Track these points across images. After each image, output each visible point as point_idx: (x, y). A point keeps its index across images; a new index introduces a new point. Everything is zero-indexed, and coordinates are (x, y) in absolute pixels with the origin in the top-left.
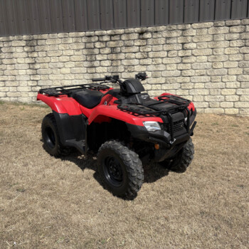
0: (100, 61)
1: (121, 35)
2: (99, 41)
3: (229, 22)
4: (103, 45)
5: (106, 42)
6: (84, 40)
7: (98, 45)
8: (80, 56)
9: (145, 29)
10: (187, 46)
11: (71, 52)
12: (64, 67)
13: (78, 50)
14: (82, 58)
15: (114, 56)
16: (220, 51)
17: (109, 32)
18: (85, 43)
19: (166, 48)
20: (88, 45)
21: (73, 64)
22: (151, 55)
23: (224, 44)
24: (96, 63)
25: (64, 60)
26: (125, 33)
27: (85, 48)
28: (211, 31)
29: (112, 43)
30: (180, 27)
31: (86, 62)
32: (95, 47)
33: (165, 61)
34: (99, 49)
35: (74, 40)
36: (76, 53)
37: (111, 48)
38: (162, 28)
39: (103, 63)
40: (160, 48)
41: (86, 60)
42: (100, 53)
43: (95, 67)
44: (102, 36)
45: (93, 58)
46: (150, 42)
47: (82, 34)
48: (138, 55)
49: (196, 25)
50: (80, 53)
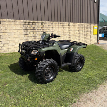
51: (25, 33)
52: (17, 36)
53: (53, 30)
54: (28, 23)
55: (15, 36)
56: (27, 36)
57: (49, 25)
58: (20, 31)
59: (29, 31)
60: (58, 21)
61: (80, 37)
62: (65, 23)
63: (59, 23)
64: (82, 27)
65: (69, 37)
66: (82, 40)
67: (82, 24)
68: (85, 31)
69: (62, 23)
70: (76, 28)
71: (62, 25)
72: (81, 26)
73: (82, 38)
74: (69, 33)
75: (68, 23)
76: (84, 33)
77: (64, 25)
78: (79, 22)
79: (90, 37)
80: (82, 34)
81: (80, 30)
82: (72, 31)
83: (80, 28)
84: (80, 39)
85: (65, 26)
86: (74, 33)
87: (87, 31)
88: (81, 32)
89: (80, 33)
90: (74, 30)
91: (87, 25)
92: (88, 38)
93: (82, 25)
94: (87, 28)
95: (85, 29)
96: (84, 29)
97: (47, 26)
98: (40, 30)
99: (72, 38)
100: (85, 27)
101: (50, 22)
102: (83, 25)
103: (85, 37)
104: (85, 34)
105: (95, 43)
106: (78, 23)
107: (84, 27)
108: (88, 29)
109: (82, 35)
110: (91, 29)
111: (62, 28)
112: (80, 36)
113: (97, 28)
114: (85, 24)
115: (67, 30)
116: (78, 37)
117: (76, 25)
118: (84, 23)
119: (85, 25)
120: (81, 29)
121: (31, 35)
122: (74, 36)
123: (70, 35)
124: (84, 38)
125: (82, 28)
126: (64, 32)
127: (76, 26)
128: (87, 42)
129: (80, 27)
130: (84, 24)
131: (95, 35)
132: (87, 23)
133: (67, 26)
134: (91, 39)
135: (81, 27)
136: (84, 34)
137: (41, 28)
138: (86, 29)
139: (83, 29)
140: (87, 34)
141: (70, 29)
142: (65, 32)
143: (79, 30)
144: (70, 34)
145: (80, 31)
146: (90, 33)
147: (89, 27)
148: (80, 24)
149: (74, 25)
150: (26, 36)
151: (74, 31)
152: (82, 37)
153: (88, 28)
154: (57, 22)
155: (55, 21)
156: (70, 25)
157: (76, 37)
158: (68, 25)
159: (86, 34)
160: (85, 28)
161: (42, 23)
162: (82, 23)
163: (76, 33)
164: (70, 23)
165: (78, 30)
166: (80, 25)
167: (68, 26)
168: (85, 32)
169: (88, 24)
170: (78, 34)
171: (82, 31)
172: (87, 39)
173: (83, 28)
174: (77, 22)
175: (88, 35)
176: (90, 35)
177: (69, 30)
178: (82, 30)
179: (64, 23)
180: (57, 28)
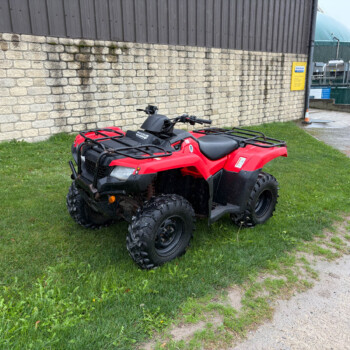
0: (68, 78)
1: (91, 47)
2: (65, 52)
3: (178, 47)
4: (71, 58)
5: (75, 54)
6: (45, 48)
7: (64, 57)
8: (41, 70)
9: (115, 43)
10: (152, 66)
11: (28, 65)
12: (17, 85)
13: (38, 62)
14: (44, 73)
15: (85, 73)
16: (174, 73)
17: (77, 41)
18: (47, 53)
19: (135, 66)
20: (51, 56)
21: (30, 82)
22: (123, 73)
23: (176, 67)
24: (63, 81)
25: (16, 76)
26: (95, 46)
27: (48, 60)
28: (167, 53)
29: (81, 55)
30: (145, 46)
31: (50, 80)
32: (60, 60)
33: (135, 80)
34: (67, 62)
35: (31, 47)
36: (34, 66)
37: (81, 62)
38: (130, 45)
39: (72, 81)
40: (130, 66)
41: (50, 77)
42: (67, 68)
43: (62, 86)
44: (69, 45)
45: (60, 74)
46: (121, 58)
47: (41, 39)
48: (110, 73)
49: (157, 46)
50: (40, 66)
51: (51, 82)
52: (23, 91)
53: (153, 73)
54: (62, 48)
55: (16, 91)
56: (60, 90)
57: (136, 56)
58: (36, 73)
59: (66, 74)
60: (168, 43)
61: (246, 98)
62: (194, 49)
63: (173, 47)
64: (252, 63)
65: (208, 96)
66: (250, 107)
67: (252, 53)
68: (264, 78)
69: (183, 48)
70: (232, 67)
71: (183, 54)
72: (249, 60)
73: (250, 103)
74: (206, 84)
75: (203, 50)
76: (257, 83)
77: (190, 55)
78: (242, 48)
79: (278, 100)
80: (251, 88)
81: (246, 73)
82: (216, 78)
83: (246, 67)
84: (244, 103)
85: (193, 61)
86: (224, 84)
87: (269, 78)
88: (249, 80)
89: (245, 84)
90: (224, 73)
91: (270, 59)
92: (273, 100)
93: (253, 58)
94: (270, 68)
95: (263, 73)
96: (258, 73)
97: (131, 59)
98: (105, 73)
99: (215, 101)
100: (261, 65)
101: (140, 45)
102: (258, 58)
103: (263, 96)
104: (263, 87)
105: (295, 118)
106: (241, 52)
107: (258, 63)
108: (274, 73)
109: (251, 93)
110: (282, 70)
111: (184, 67)
112: (245, 94)
113: (305, 70)
114: (265, 53)
115: (201, 73)
116: (237, 99)
117: (232, 56)
118: (260, 50)
119: (264, 58)
120: (249, 70)
121: (75, 89)
122: (224, 95)
123: (211, 90)
124: (257, 102)
125: (252, 68)
126: (188, 81)
127: (232, 62)
128: (268, 114)
129: (246, 63)
130: (260, 53)
131: (297, 93)
132: (272, 51)
133: (201, 61)
134: (283, 104)
135: (249, 65)
136: (257, 87)
137: (107, 66)
138: (267, 70)
139: (255, 70)
140: (269, 87)
141: (210, 70)
142: (192, 79)
143: (243, 75)
144: (210, 86)
145: (246, 78)
146: (278, 87)
147: (275, 63)
148: (246, 52)
149: (225, 56)
150: (55, 91)
151: (224, 79)
152: (251, 98)
153: (275, 68)
154: (166, 46)
155: (158, 42)
156: (212, 56)
157: (232, 99)
158: (204, 56)
159: (266, 90)
160: (264, 68)
161: (112, 48)
162: (255, 50)
163: (230, 84)
164: (213, 50)
165: (239, 73)
166: (247, 58)
167: (206, 61)
168: (263, 83)
169: (275, 54)
170: (239, 88)
171: (251, 78)
172: (268, 105)
173: (258, 68)
174: (235, 48)
175: (273, 91)
176: (278, 91)
177: (208, 72)
178: (252, 73)
179: (190, 48)
180: (164, 66)
